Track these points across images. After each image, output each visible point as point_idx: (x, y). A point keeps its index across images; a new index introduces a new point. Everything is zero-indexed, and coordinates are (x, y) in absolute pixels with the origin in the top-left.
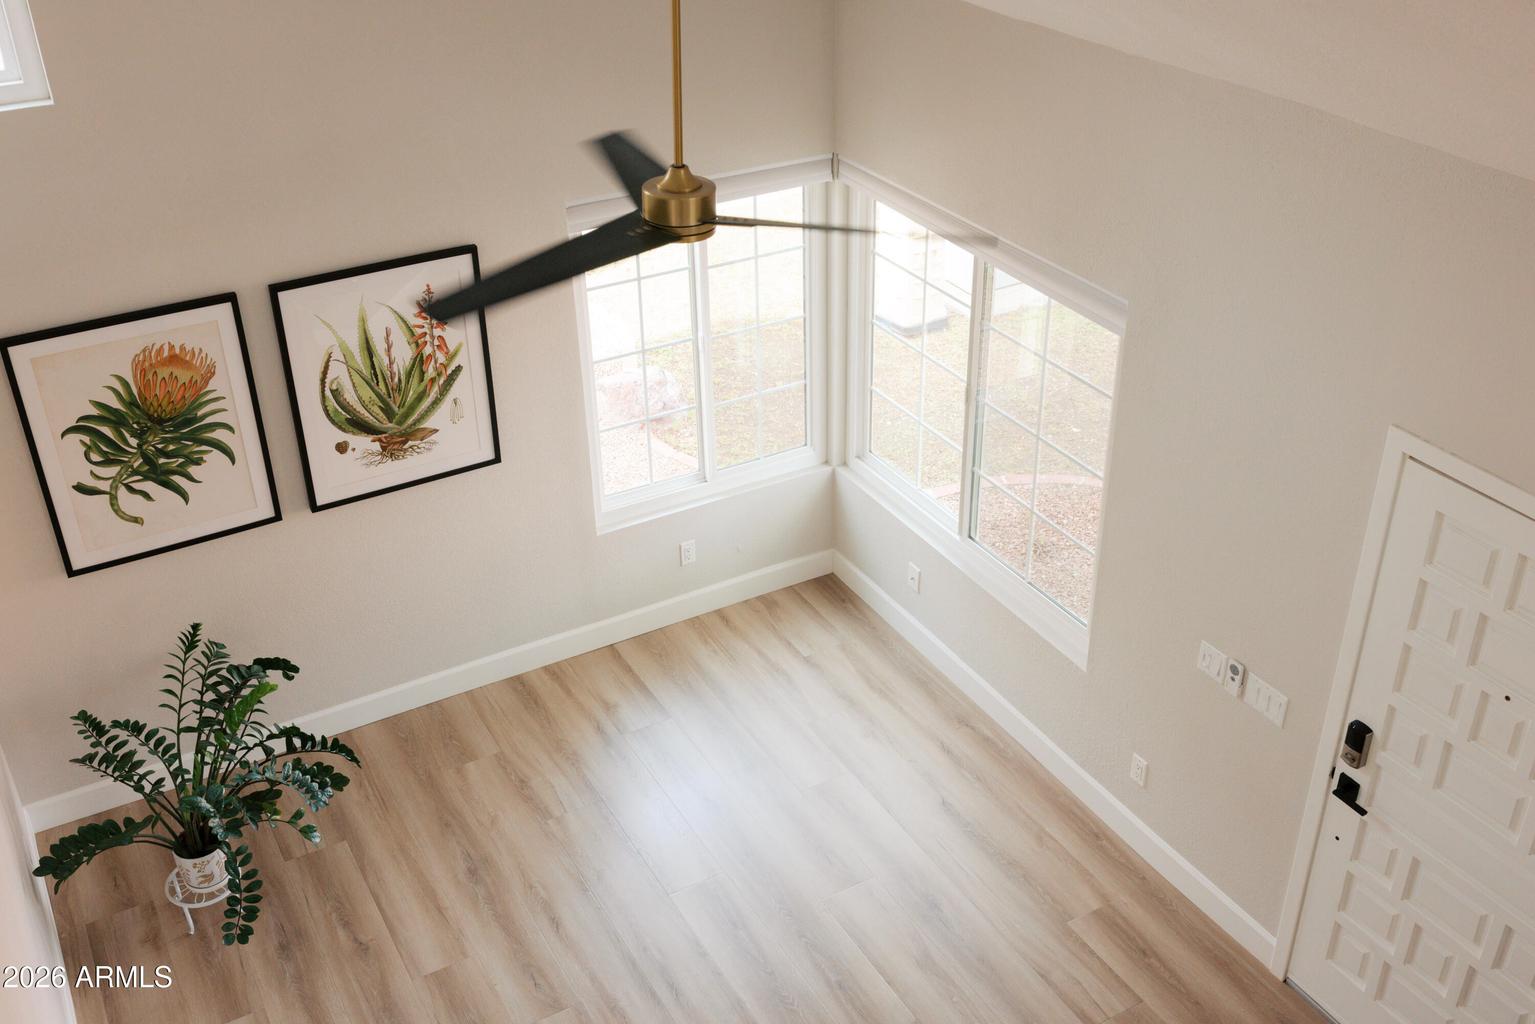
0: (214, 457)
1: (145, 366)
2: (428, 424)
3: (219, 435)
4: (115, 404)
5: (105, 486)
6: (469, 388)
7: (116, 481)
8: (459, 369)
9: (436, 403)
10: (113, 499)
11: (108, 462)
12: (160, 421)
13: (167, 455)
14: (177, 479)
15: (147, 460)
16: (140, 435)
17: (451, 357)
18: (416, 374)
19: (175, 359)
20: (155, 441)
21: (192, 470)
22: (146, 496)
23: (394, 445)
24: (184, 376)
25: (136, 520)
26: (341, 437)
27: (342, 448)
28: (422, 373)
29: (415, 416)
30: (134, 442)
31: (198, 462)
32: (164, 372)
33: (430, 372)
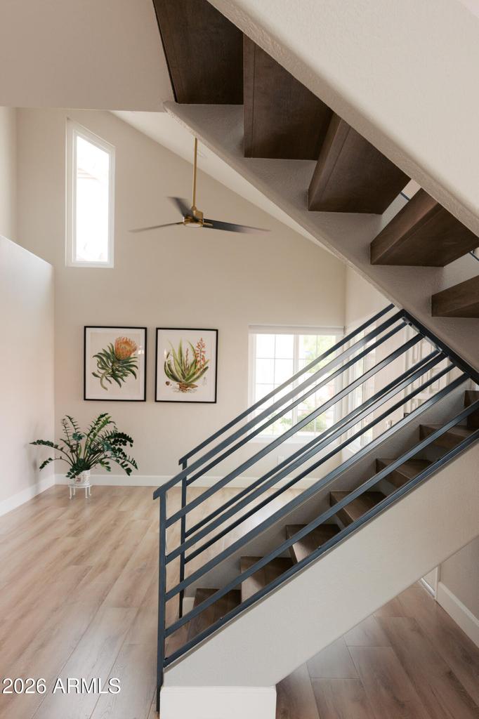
0: (131, 375)
1: (118, 343)
2: (195, 383)
3: (133, 369)
4: (109, 352)
5: (100, 375)
6: (210, 374)
7: (103, 374)
8: (207, 368)
9: (198, 377)
10: (101, 380)
11: (103, 368)
12: (119, 360)
13: (119, 371)
14: (119, 379)
15: (113, 371)
16: (113, 363)
17: (205, 363)
18: (194, 365)
19: (127, 343)
20: (116, 366)
21: (124, 377)
22: (111, 382)
23: (185, 387)
24: (128, 348)
25: (105, 388)
26: (168, 380)
27: (167, 383)
28: (196, 366)
29: (191, 380)
30: (111, 364)
31: (126, 376)
32: (123, 346)
33: (198, 367)
